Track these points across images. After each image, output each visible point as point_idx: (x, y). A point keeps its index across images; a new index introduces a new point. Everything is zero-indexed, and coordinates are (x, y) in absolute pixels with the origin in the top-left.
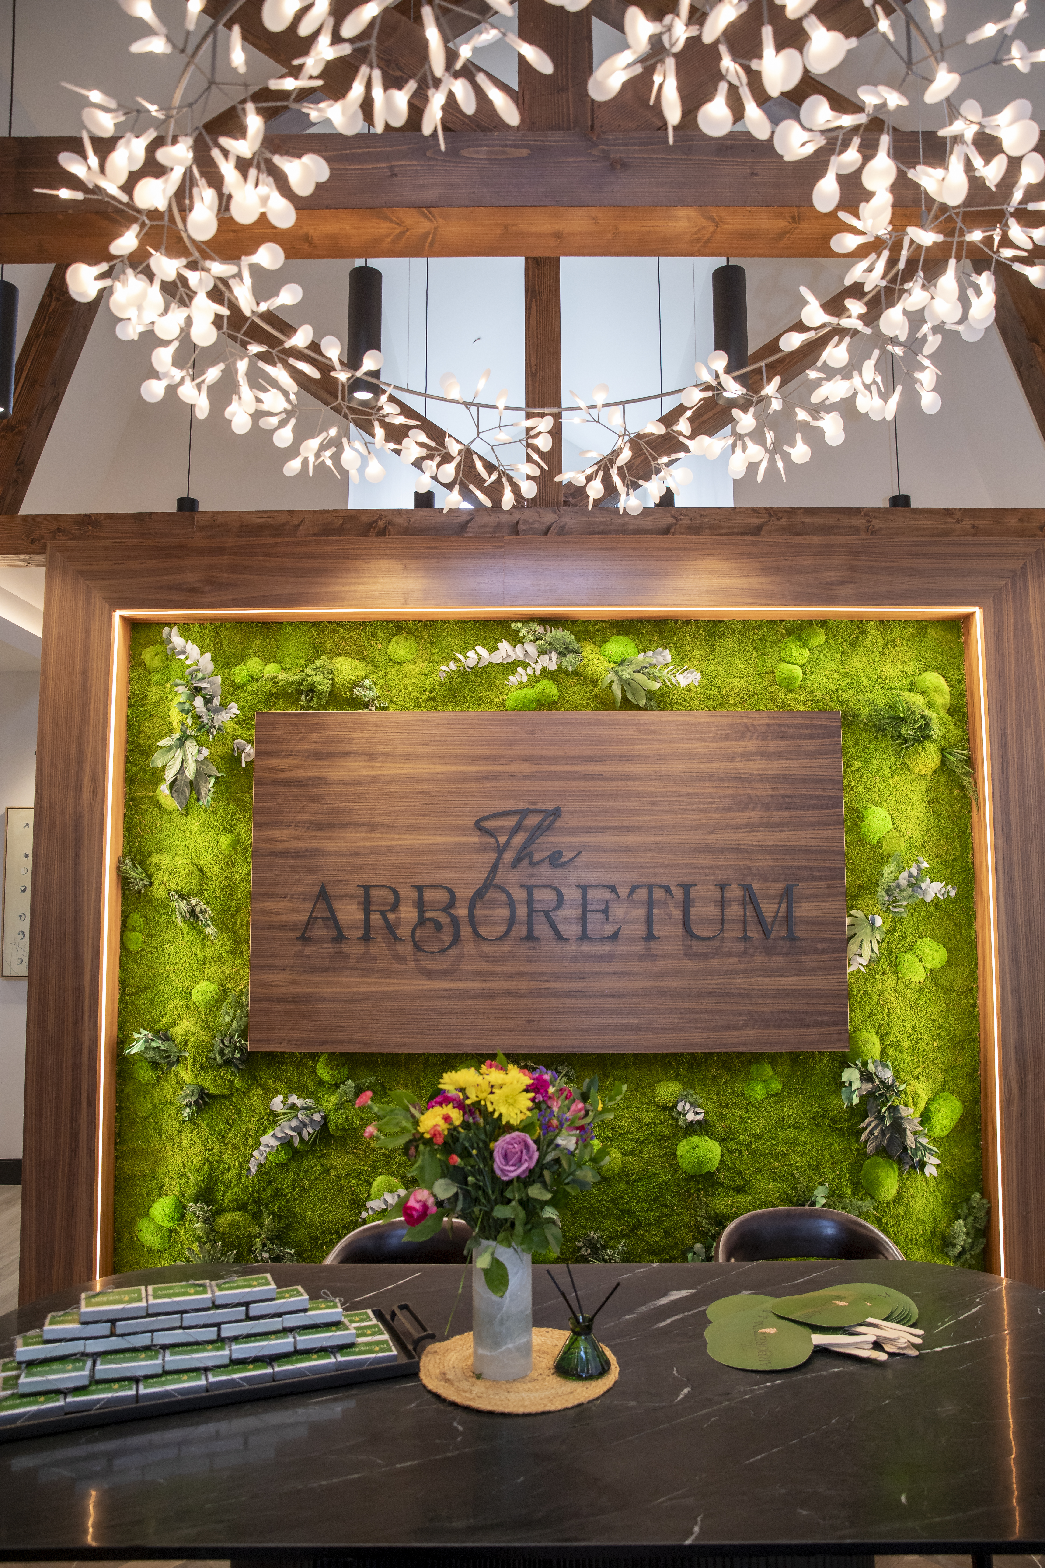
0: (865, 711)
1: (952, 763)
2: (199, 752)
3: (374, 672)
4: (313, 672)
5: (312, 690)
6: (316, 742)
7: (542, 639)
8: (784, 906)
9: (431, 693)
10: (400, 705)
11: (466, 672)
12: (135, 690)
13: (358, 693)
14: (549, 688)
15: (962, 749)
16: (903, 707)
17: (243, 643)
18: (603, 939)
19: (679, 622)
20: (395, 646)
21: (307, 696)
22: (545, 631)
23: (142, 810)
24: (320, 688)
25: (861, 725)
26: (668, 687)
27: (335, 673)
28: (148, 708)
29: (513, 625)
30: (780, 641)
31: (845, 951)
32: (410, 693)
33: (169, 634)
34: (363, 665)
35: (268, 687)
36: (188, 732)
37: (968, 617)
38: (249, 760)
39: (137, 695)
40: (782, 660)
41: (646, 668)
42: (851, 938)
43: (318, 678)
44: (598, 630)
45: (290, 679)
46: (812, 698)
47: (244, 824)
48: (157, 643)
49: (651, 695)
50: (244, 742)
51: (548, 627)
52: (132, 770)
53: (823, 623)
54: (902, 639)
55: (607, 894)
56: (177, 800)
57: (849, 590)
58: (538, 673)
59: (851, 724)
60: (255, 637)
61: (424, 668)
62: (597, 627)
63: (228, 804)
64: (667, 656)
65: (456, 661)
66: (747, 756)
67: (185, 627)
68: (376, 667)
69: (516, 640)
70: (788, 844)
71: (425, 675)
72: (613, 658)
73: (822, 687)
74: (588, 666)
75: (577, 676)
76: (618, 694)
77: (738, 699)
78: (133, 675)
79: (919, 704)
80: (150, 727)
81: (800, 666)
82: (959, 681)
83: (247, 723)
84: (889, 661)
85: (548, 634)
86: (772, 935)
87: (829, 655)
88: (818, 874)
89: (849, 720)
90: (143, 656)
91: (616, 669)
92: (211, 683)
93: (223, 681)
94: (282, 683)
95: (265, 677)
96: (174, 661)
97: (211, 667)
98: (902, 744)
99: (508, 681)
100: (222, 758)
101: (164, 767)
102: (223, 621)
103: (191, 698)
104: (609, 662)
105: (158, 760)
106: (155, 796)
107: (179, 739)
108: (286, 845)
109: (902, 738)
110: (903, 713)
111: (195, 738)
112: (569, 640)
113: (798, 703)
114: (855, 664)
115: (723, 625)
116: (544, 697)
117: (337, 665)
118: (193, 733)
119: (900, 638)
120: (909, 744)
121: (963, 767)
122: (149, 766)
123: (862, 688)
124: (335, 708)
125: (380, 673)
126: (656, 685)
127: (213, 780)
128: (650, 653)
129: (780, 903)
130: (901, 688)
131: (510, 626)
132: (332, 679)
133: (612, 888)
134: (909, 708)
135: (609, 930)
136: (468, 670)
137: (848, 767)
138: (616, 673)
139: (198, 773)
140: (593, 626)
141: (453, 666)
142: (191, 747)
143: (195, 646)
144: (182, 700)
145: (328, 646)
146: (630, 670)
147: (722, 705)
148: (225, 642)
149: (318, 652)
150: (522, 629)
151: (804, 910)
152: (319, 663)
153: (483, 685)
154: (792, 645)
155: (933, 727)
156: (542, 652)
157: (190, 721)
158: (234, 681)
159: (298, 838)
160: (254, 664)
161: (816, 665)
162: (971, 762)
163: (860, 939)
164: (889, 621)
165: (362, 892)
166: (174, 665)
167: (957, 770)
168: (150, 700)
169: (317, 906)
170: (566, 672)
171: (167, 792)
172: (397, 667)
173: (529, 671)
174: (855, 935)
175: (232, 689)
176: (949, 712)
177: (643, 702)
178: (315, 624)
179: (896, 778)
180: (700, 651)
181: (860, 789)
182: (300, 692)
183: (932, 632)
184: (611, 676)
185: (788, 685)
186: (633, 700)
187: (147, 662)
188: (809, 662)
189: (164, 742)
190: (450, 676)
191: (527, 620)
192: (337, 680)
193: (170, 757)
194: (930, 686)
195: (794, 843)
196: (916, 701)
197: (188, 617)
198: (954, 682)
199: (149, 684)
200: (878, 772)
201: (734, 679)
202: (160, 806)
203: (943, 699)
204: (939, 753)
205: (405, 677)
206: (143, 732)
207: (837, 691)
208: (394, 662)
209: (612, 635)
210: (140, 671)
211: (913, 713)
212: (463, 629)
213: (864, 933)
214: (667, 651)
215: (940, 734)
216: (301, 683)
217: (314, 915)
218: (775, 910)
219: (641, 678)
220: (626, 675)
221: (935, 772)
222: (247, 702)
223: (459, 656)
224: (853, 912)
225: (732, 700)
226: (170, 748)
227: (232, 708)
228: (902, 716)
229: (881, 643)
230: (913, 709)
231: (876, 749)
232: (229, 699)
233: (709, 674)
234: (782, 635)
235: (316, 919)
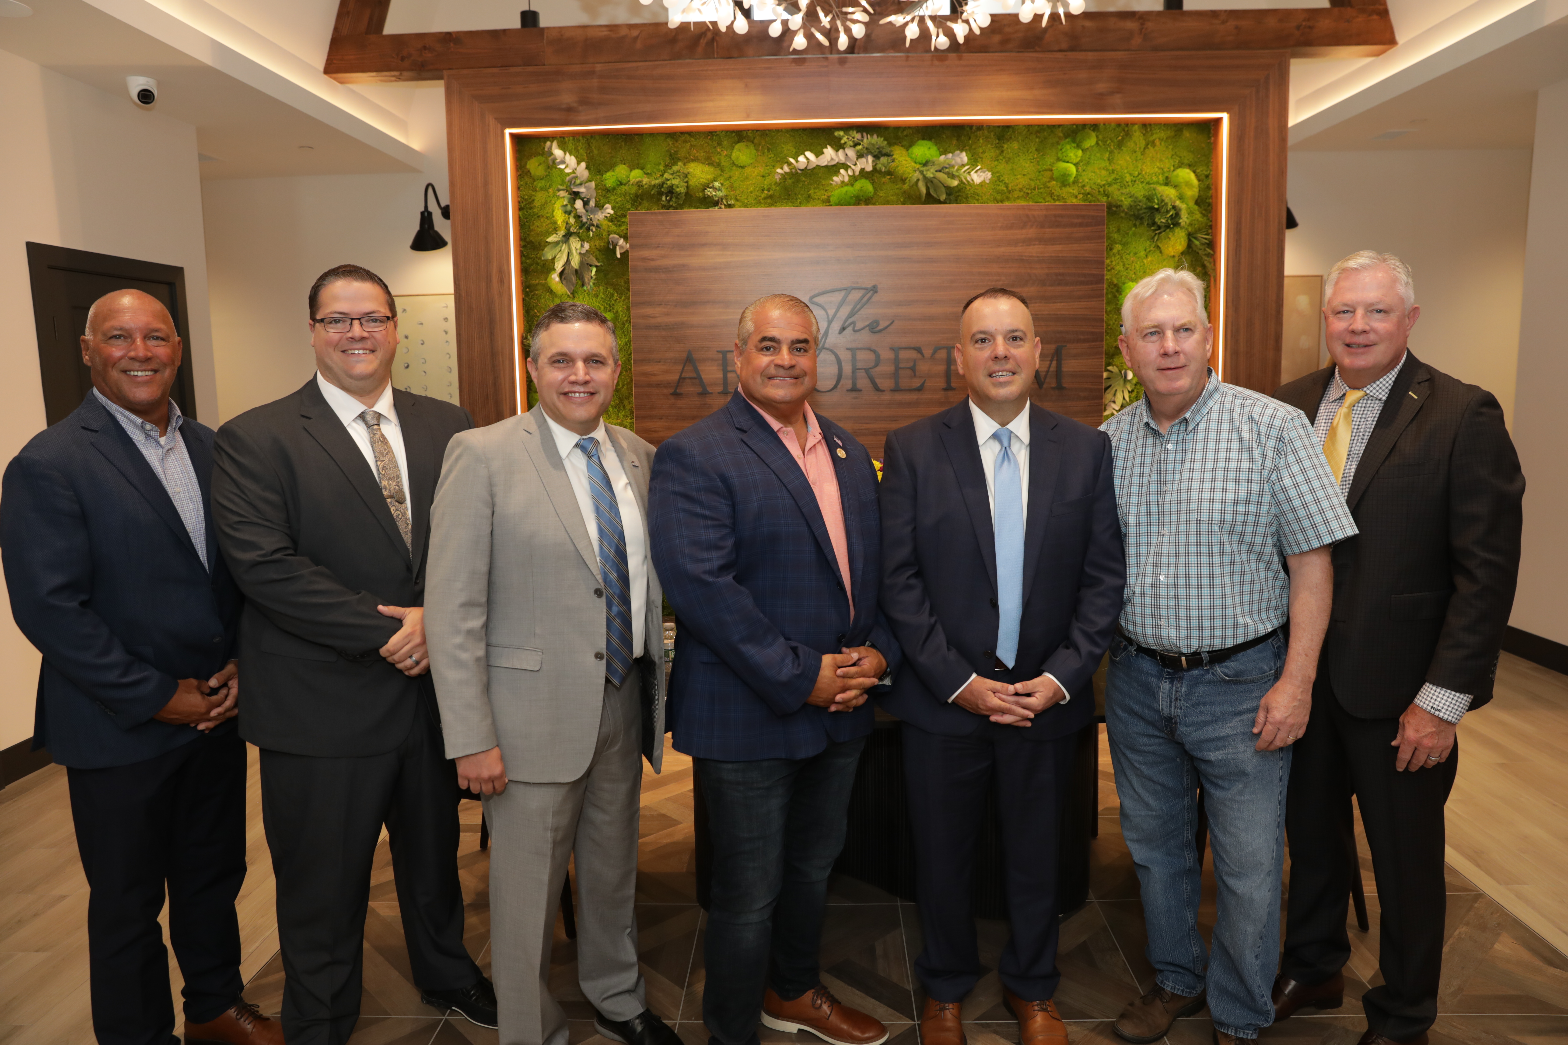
0: (1126, 202)
1: (1196, 246)
2: (582, 246)
3: (721, 175)
4: (671, 177)
5: (671, 191)
6: (678, 236)
7: (860, 144)
8: (1054, 363)
9: (769, 191)
10: (743, 203)
11: (797, 173)
12: (524, 195)
13: (709, 193)
14: (866, 186)
15: (1205, 235)
16: (1158, 199)
17: (611, 153)
18: (911, 390)
19: (974, 128)
20: (738, 153)
21: (666, 197)
22: (862, 137)
23: (537, 295)
24: (678, 190)
25: (1123, 215)
26: (964, 184)
27: (689, 177)
28: (535, 210)
29: (836, 134)
30: (1058, 143)
31: (1102, 398)
32: (751, 192)
33: (551, 147)
34: (712, 169)
35: (634, 190)
36: (572, 230)
37: (1218, 121)
38: (623, 251)
39: (526, 200)
40: (1059, 160)
41: (946, 168)
42: (1107, 388)
43: (675, 182)
44: (906, 136)
45: (653, 183)
46: (1083, 191)
47: (621, 304)
48: (539, 154)
49: (950, 191)
50: (617, 236)
51: (865, 134)
52: (526, 263)
53: (1094, 126)
54: (1161, 140)
55: (914, 354)
56: (566, 286)
57: (1117, 99)
58: (857, 173)
59: (1115, 213)
60: (621, 147)
61: (762, 171)
62: (905, 133)
63: (607, 288)
64: (964, 157)
65: (789, 164)
66: (1028, 242)
67: (562, 140)
68: (722, 170)
69: (838, 146)
70: (1059, 313)
71: (763, 176)
72: (919, 159)
73: (1092, 182)
74: (898, 166)
75: (888, 175)
76: (924, 190)
77: (1022, 193)
78: (522, 183)
79: (1172, 196)
80: (539, 226)
81: (1074, 165)
82: (1207, 176)
83: (618, 221)
84: (1148, 159)
85: (865, 140)
86: (1045, 386)
87: (1098, 155)
88: (1082, 337)
89: (1113, 209)
90: (528, 166)
91: (922, 169)
92: (588, 188)
93: (596, 185)
94: (646, 186)
95: (631, 183)
96: (554, 170)
97: (586, 174)
98: (1156, 230)
99: (833, 181)
100: (599, 250)
101: (554, 259)
102: (592, 133)
103: (572, 201)
104: (915, 163)
105: (548, 254)
106: (546, 283)
107: (564, 236)
108: (659, 320)
109: (1156, 226)
110: (1158, 204)
111: (577, 234)
112: (882, 145)
113: (1071, 197)
114: (1120, 162)
115: (1011, 130)
116: (861, 194)
117: (691, 170)
118: (575, 231)
119: (1159, 139)
120: (1162, 230)
121: (1205, 250)
122: (540, 258)
123: (1125, 183)
124: (690, 206)
125: (726, 176)
126: (955, 183)
127: (594, 270)
128: (950, 155)
129: (1051, 361)
130: (1158, 183)
131: (833, 133)
132: (687, 182)
133: (918, 350)
134: (1163, 201)
135: (916, 383)
136: (799, 172)
137: (1111, 249)
138: (922, 172)
139: (582, 263)
140: (902, 132)
141: (786, 169)
142: (575, 243)
143: (573, 157)
144: (565, 203)
145: (682, 153)
146: (932, 170)
147: (1008, 199)
148: (596, 152)
149: (673, 159)
150: (843, 136)
151: (1070, 365)
152: (675, 168)
153: (811, 184)
154: (1068, 147)
155: (1182, 216)
156: (860, 156)
157: (572, 220)
158: (605, 185)
159: (667, 314)
160: (621, 171)
161: (1088, 163)
162: (1212, 245)
163: (1114, 389)
164: (1150, 125)
165: (720, 356)
166: (554, 172)
167: (1200, 252)
168: (537, 203)
169: (686, 368)
170: (880, 172)
171: (557, 279)
172: (740, 170)
173: (850, 172)
174: (1110, 386)
175: (604, 192)
176: (1197, 203)
177: (943, 197)
178: (673, 135)
179: (1149, 259)
180: (990, 152)
181: (1120, 267)
182: (661, 194)
183: (1187, 134)
184: (917, 175)
185: (1064, 181)
186: (935, 196)
187: (532, 172)
188: (1081, 161)
189: (552, 239)
190: (784, 176)
191: (847, 128)
192: (691, 183)
193: (557, 251)
194: (1182, 180)
195: (1064, 313)
196: (1169, 193)
197: (563, 132)
198: (1203, 177)
199: (535, 190)
200: (1135, 254)
201: (1019, 176)
202: (551, 291)
203: (1192, 192)
204: (1186, 238)
205: (747, 178)
206: (533, 230)
207: (1104, 185)
208: (737, 166)
209: (918, 140)
210: (527, 179)
211: (1166, 204)
212: (794, 136)
213: (1118, 385)
214: (964, 154)
215: (1188, 222)
216: (661, 185)
217: (683, 376)
218: (1047, 366)
219: (942, 176)
220: (930, 175)
221: (1182, 253)
222: (617, 203)
223: (792, 160)
224: (1110, 368)
225: (1016, 194)
226: (557, 243)
227: (606, 208)
228: (1156, 206)
229: (1143, 143)
230: (1166, 201)
231: (1134, 234)
232: (602, 201)
233: (998, 172)
234: (1060, 138)
235: (685, 378)
